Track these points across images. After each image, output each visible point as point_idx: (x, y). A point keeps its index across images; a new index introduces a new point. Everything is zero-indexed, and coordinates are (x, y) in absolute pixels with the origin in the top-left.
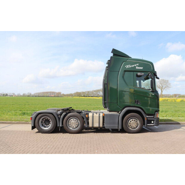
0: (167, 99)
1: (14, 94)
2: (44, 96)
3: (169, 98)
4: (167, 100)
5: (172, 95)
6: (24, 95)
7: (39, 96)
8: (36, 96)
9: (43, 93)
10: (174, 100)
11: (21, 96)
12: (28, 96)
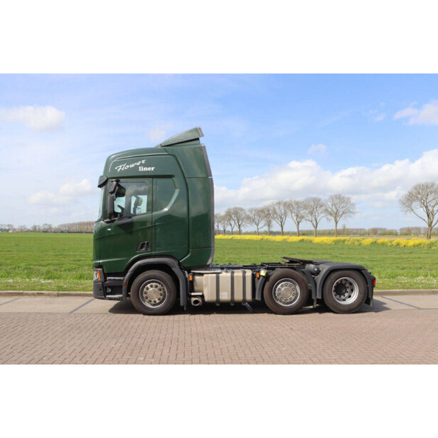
0: (342, 238)
1: (12, 226)
2: (82, 232)
3: (347, 238)
4: (344, 241)
5: (369, 230)
6: (35, 230)
7: (69, 232)
8: (62, 232)
9: (80, 224)
10: (358, 241)
11: (28, 231)
12: (43, 232)
